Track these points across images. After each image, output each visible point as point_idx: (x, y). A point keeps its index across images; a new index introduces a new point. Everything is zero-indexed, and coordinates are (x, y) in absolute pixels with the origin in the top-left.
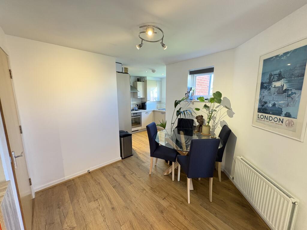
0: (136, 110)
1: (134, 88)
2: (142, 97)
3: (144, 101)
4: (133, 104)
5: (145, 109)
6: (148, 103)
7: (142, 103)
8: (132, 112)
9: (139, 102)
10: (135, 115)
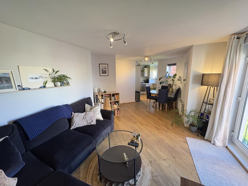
0: (143, 83)
1: (143, 71)
2: (147, 76)
3: (148, 78)
4: (142, 80)
5: (148, 83)
6: (150, 80)
7: (147, 80)
8: (141, 84)
9: (145, 79)
10: (142, 85)
